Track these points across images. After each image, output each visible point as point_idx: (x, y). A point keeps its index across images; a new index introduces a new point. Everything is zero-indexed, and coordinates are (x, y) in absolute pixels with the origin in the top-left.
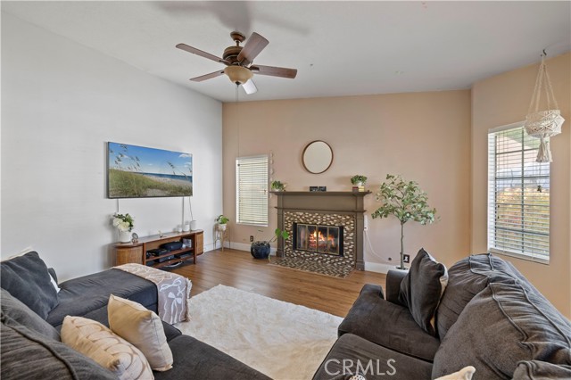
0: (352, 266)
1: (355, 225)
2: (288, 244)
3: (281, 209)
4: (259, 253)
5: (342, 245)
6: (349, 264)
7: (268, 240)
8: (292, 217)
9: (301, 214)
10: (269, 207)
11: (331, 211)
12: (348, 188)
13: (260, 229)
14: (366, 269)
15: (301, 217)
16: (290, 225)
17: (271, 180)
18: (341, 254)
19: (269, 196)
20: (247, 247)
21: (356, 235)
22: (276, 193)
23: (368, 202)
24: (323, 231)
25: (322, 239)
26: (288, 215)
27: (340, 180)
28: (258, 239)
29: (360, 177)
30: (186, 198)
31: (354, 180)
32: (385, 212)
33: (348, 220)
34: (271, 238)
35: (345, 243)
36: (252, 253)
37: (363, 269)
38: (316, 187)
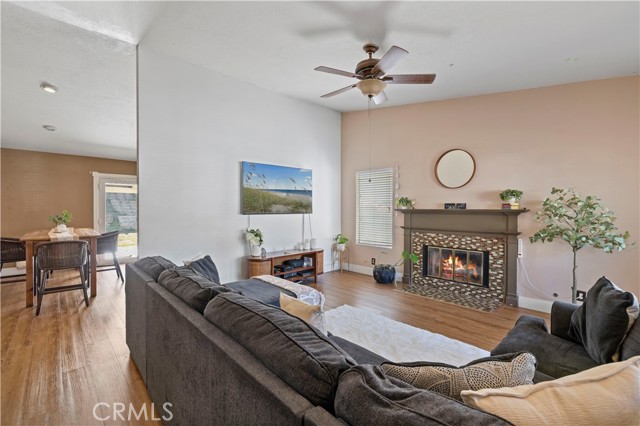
0: (501, 300)
1: (506, 251)
2: (416, 269)
3: (408, 229)
4: (383, 278)
5: (486, 274)
6: (497, 297)
7: (392, 264)
8: (421, 238)
9: (433, 235)
10: (394, 227)
11: (472, 233)
12: (497, 205)
13: (384, 251)
14: (520, 305)
15: (433, 238)
16: (419, 248)
17: (397, 196)
18: (486, 284)
19: (394, 215)
20: (370, 271)
21: (507, 262)
22: (403, 211)
23: (524, 223)
24: (462, 257)
25: (460, 268)
26: (416, 236)
27: (485, 196)
28: (381, 262)
29: (513, 192)
30: (306, 215)
31: (504, 196)
32: (550, 235)
33: (495, 244)
34: (396, 261)
35: (490, 272)
36: (375, 276)
37: (516, 304)
38: (453, 205)
